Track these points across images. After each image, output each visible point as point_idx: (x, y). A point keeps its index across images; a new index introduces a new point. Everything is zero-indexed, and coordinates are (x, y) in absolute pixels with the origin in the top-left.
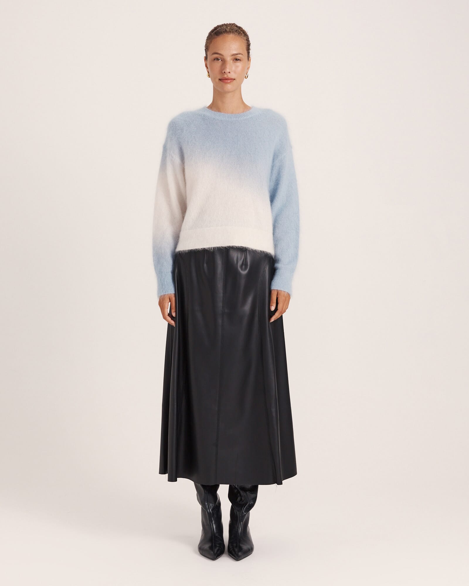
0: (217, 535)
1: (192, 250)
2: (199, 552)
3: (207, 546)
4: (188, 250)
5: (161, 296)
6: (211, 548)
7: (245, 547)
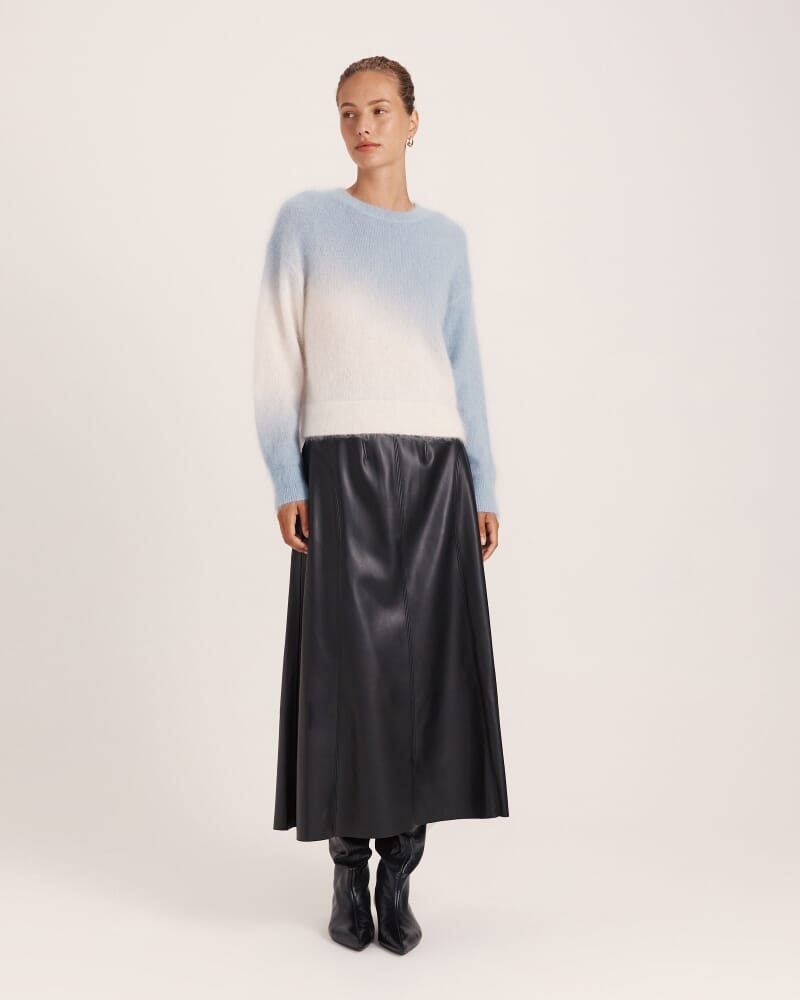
0: (361, 909)
1: (330, 437)
2: (330, 938)
3: (344, 928)
4: (324, 437)
5: (283, 506)
6: (353, 930)
7: (409, 932)
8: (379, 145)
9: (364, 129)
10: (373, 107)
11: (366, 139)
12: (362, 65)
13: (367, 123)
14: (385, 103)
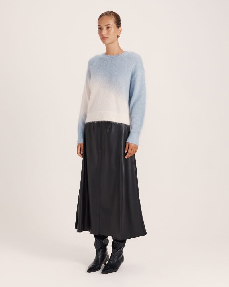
8: (108, 38)
9: (103, 33)
10: (106, 26)
11: (104, 36)
12: (104, 14)
13: (105, 31)
14: (110, 26)
